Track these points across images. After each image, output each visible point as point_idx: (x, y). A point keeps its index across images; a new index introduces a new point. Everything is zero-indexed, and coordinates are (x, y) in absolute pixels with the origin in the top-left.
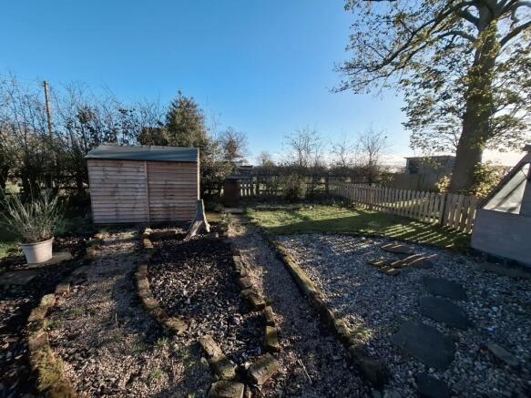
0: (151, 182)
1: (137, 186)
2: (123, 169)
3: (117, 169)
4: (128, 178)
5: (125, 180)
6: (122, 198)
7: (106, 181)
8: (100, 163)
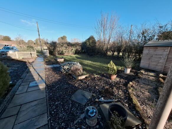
0: (169, 56)
1: (161, 57)
2: (157, 50)
3: (154, 50)
4: (158, 53)
5: (157, 54)
6: (153, 61)
7: (148, 54)
8: (148, 48)
